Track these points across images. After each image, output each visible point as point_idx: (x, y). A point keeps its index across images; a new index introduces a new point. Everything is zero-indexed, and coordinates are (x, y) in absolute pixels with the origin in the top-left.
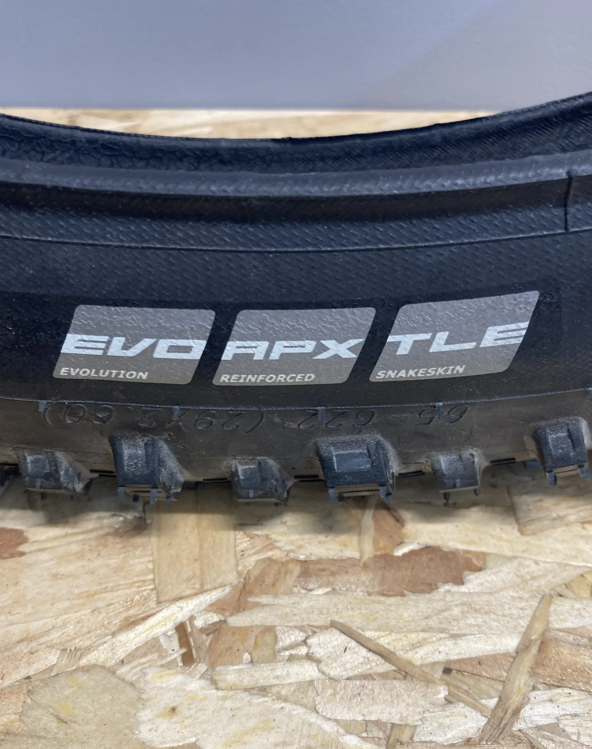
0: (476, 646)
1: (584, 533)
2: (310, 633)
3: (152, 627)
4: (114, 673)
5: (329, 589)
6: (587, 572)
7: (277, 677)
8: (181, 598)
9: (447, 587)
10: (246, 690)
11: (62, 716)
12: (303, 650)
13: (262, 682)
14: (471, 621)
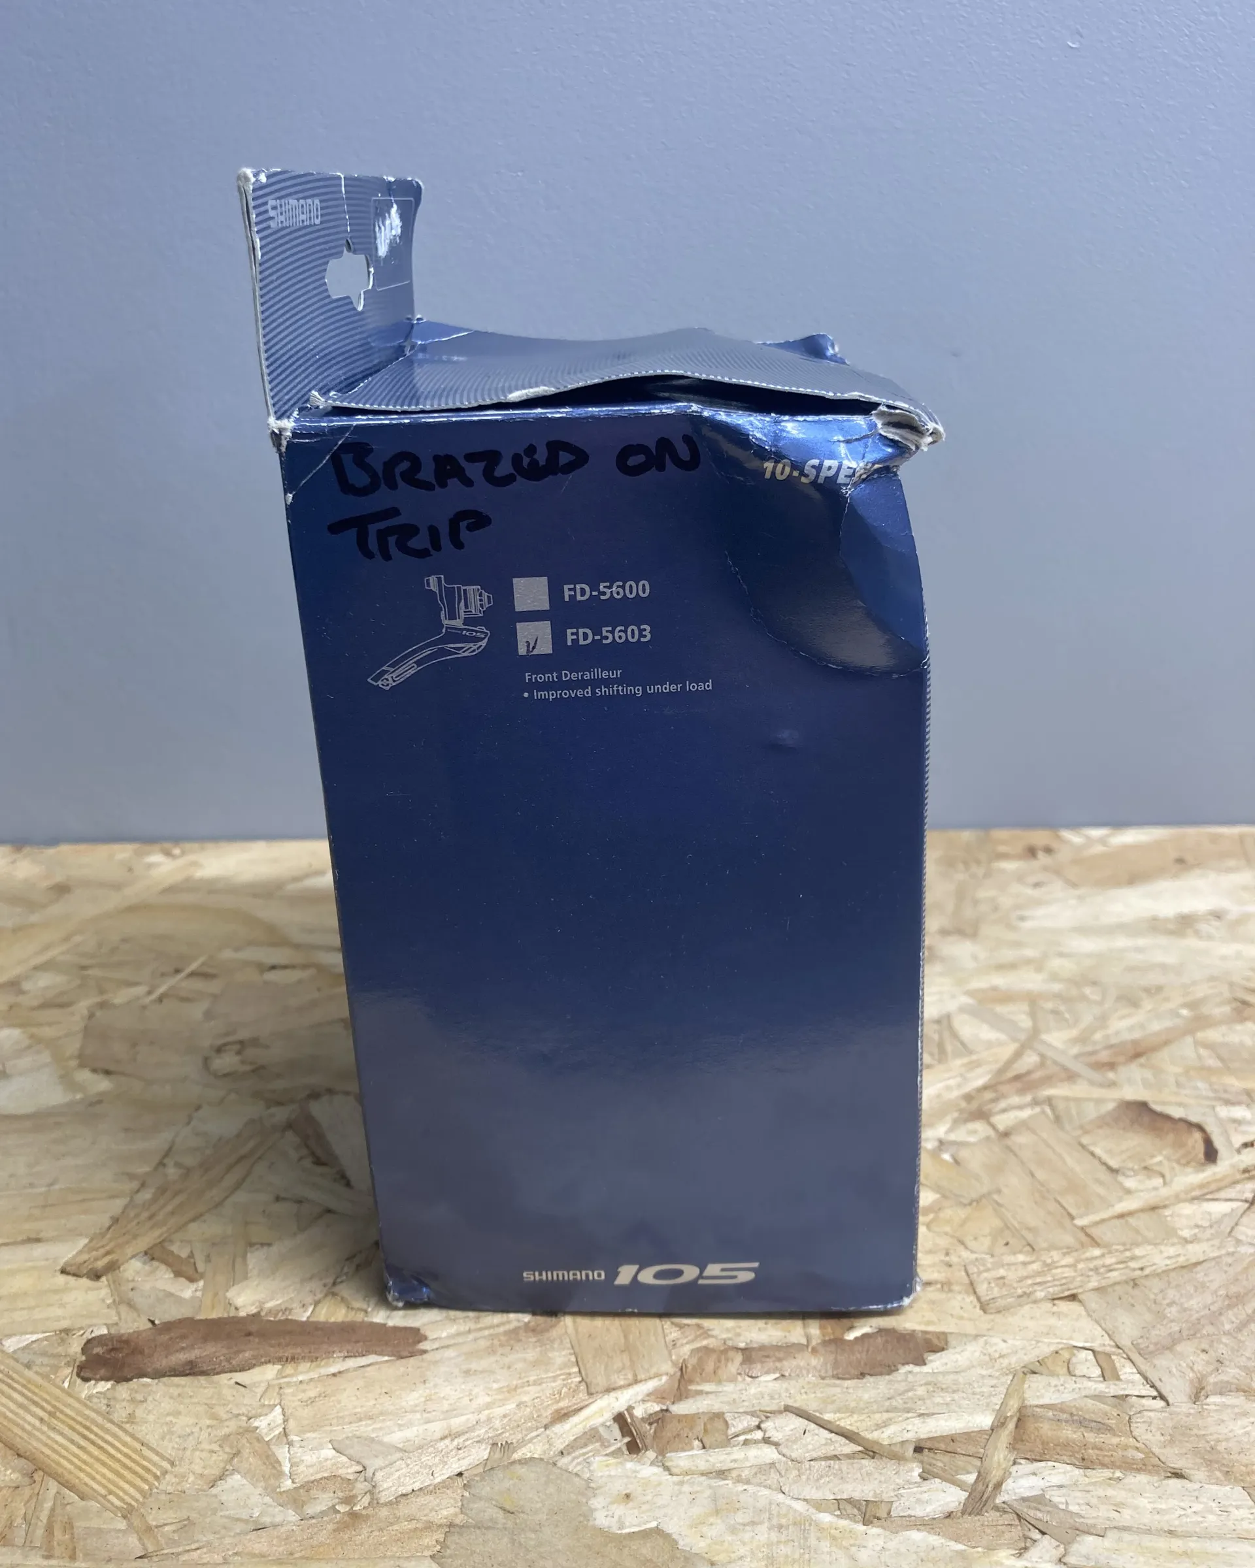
0: (947, 1424)
1: (1055, 1309)
2: (764, 1418)
3: (587, 1419)
4: (555, 1464)
5: (777, 1375)
6: (1062, 1349)
7: (735, 1461)
8: (614, 1389)
9: (910, 1367)
10: (702, 1474)
11: (508, 1507)
12: (758, 1435)
13: (719, 1466)
14: (938, 1400)
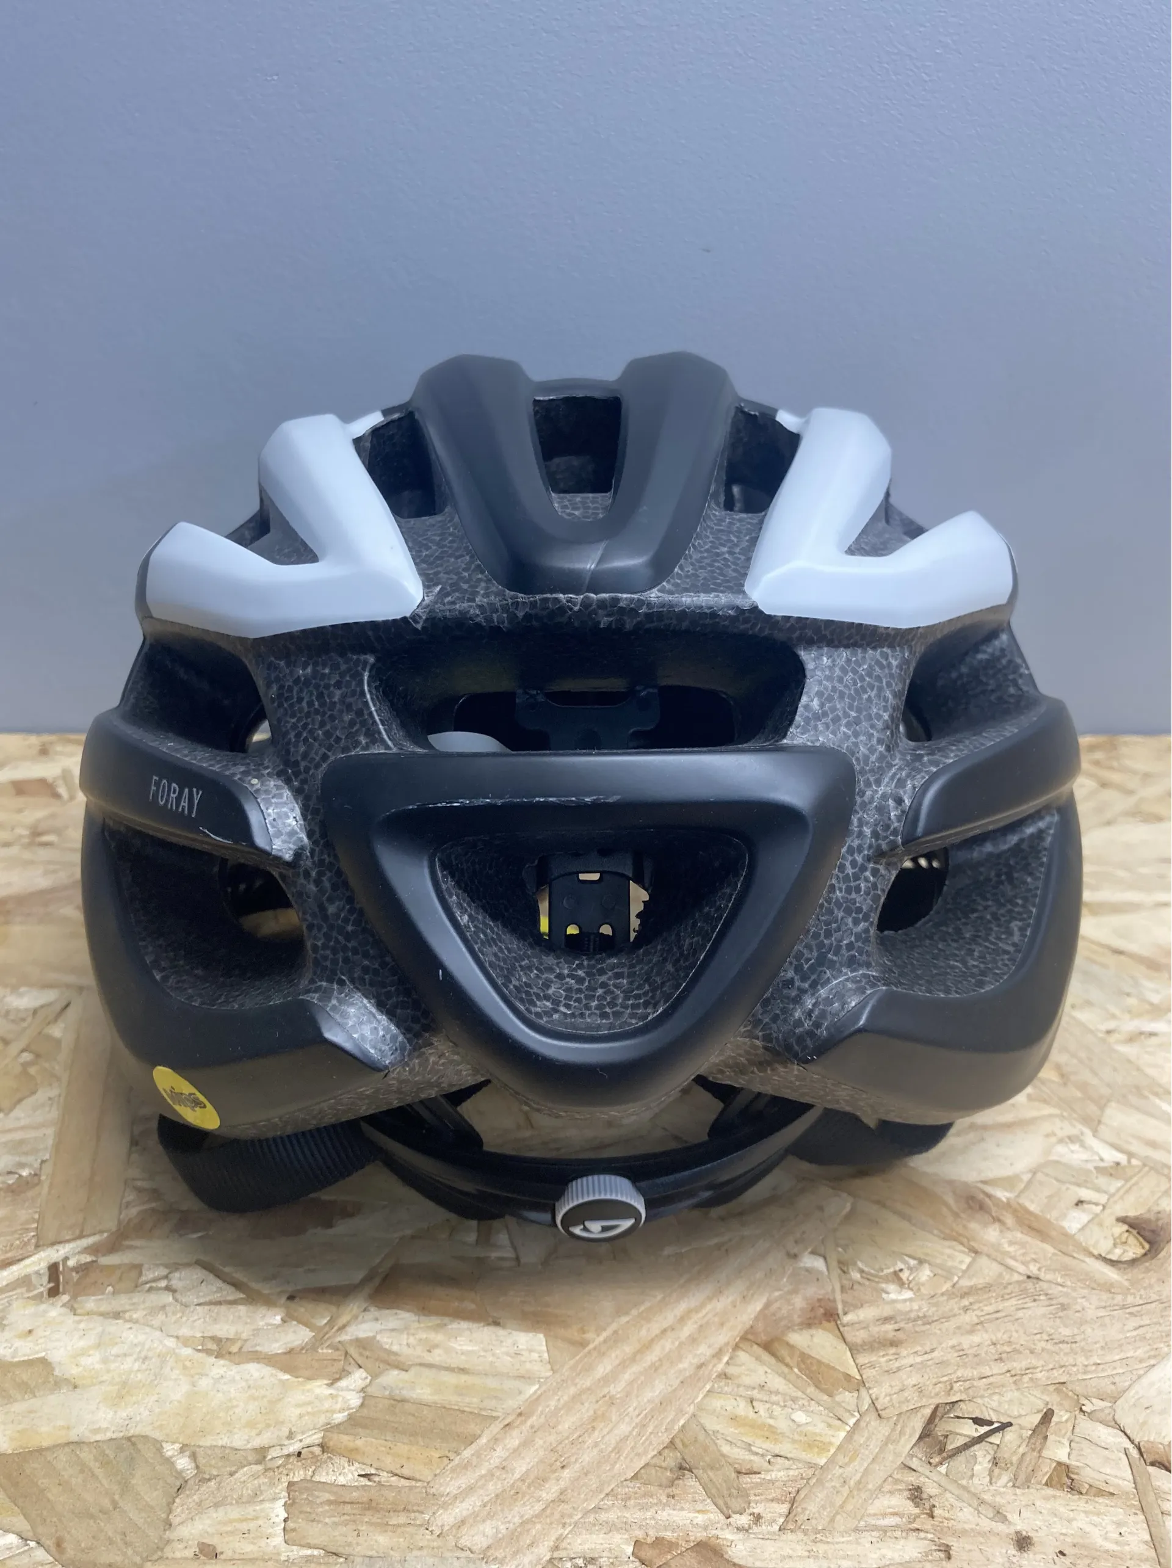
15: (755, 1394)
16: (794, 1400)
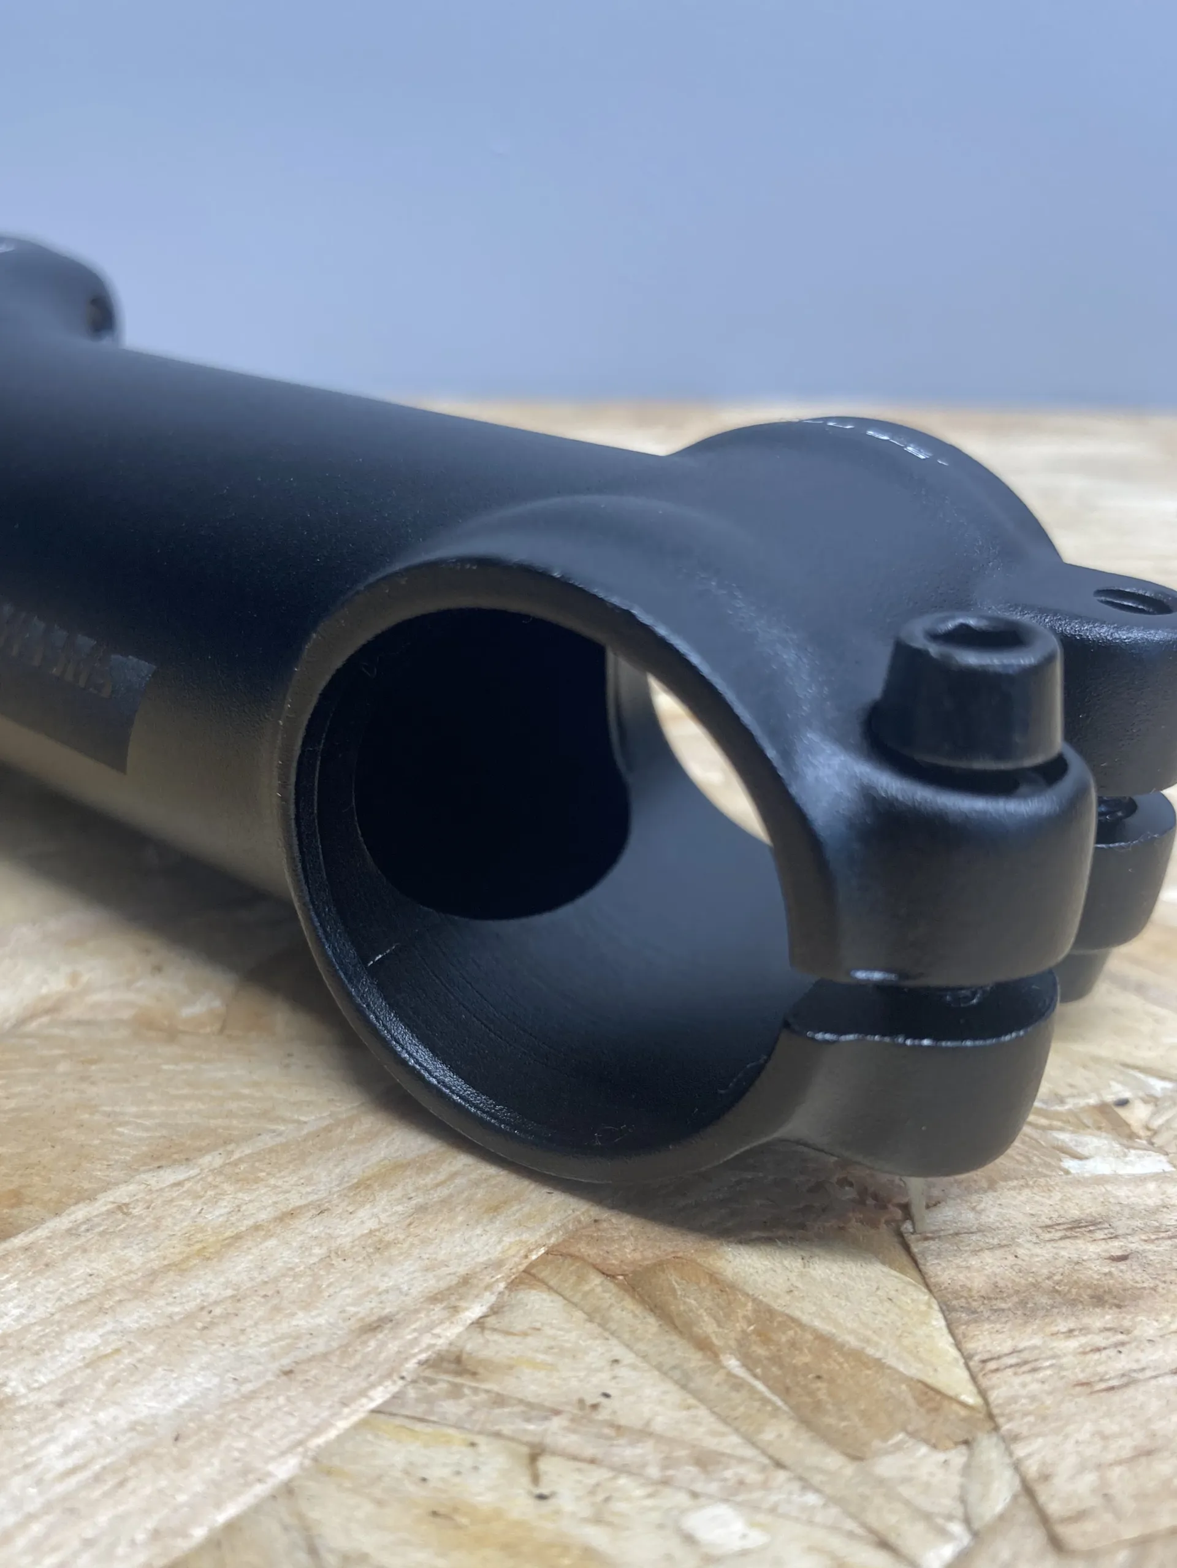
15: (555, 1431)
16: (706, 1461)
